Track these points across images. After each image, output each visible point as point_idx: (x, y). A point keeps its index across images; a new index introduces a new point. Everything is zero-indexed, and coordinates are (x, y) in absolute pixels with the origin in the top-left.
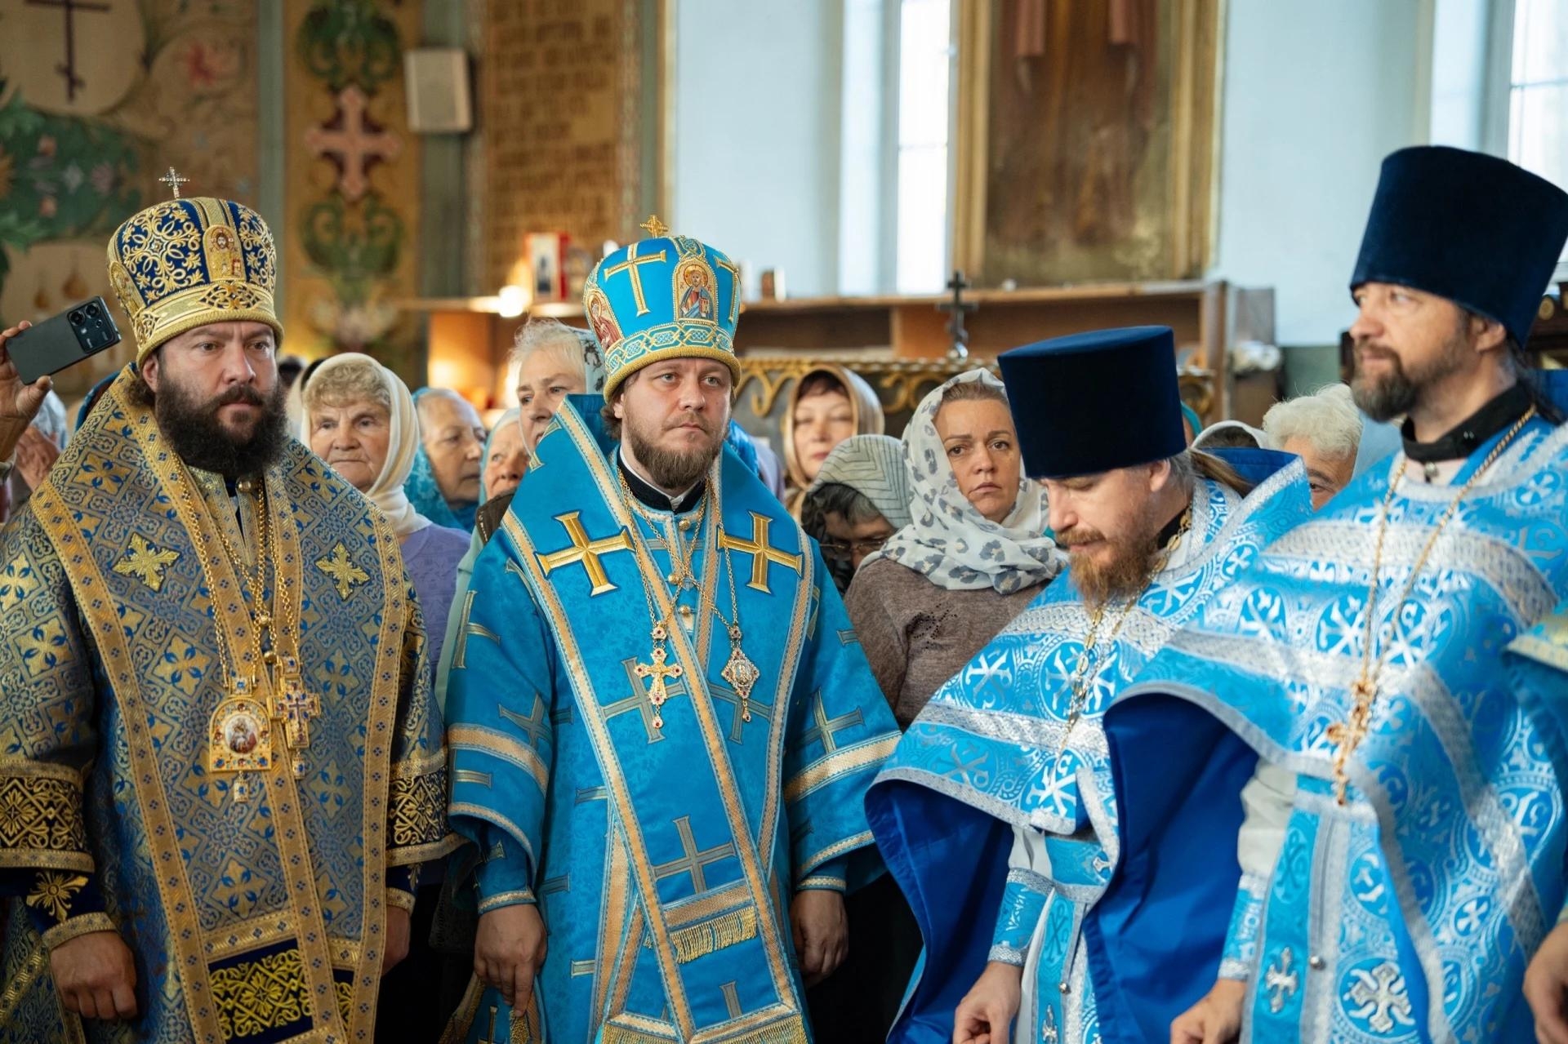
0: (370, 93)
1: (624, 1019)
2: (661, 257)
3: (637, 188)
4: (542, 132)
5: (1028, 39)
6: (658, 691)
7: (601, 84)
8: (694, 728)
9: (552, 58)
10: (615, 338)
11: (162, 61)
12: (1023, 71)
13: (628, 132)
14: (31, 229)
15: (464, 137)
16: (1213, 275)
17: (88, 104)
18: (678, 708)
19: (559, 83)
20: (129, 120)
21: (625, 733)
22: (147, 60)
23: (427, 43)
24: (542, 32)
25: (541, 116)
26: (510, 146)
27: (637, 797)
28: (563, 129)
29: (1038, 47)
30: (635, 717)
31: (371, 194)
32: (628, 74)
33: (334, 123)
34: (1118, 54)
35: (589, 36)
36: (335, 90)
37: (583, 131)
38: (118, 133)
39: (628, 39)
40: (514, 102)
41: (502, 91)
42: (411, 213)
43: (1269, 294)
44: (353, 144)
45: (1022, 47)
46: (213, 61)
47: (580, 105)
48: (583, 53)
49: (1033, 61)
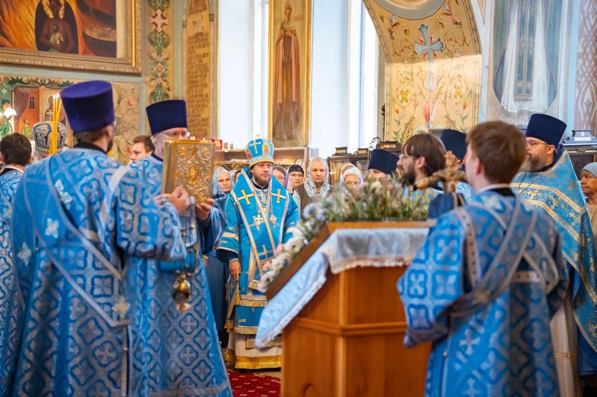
1: (254, 281)
2: (260, 143)
3: (213, 127)
4: (196, 116)
5: (279, 101)
6: (259, 223)
7: (206, 106)
8: (266, 229)
9: (198, 101)
10: (251, 158)
11: (122, 103)
12: (278, 106)
13: (211, 116)
18: (263, 225)
19: (199, 106)
21: (253, 230)
22: (119, 103)
24: (196, 96)
25: (196, 113)
27: (255, 241)
28: (200, 115)
29: (281, 102)
30: (255, 227)
32: (211, 104)
35: (204, 97)
37: (203, 116)
39: (211, 98)
40: (191, 109)
41: (189, 108)
45: (278, 103)
46: (131, 102)
47: (203, 111)
48: (203, 100)
49: (280, 104)
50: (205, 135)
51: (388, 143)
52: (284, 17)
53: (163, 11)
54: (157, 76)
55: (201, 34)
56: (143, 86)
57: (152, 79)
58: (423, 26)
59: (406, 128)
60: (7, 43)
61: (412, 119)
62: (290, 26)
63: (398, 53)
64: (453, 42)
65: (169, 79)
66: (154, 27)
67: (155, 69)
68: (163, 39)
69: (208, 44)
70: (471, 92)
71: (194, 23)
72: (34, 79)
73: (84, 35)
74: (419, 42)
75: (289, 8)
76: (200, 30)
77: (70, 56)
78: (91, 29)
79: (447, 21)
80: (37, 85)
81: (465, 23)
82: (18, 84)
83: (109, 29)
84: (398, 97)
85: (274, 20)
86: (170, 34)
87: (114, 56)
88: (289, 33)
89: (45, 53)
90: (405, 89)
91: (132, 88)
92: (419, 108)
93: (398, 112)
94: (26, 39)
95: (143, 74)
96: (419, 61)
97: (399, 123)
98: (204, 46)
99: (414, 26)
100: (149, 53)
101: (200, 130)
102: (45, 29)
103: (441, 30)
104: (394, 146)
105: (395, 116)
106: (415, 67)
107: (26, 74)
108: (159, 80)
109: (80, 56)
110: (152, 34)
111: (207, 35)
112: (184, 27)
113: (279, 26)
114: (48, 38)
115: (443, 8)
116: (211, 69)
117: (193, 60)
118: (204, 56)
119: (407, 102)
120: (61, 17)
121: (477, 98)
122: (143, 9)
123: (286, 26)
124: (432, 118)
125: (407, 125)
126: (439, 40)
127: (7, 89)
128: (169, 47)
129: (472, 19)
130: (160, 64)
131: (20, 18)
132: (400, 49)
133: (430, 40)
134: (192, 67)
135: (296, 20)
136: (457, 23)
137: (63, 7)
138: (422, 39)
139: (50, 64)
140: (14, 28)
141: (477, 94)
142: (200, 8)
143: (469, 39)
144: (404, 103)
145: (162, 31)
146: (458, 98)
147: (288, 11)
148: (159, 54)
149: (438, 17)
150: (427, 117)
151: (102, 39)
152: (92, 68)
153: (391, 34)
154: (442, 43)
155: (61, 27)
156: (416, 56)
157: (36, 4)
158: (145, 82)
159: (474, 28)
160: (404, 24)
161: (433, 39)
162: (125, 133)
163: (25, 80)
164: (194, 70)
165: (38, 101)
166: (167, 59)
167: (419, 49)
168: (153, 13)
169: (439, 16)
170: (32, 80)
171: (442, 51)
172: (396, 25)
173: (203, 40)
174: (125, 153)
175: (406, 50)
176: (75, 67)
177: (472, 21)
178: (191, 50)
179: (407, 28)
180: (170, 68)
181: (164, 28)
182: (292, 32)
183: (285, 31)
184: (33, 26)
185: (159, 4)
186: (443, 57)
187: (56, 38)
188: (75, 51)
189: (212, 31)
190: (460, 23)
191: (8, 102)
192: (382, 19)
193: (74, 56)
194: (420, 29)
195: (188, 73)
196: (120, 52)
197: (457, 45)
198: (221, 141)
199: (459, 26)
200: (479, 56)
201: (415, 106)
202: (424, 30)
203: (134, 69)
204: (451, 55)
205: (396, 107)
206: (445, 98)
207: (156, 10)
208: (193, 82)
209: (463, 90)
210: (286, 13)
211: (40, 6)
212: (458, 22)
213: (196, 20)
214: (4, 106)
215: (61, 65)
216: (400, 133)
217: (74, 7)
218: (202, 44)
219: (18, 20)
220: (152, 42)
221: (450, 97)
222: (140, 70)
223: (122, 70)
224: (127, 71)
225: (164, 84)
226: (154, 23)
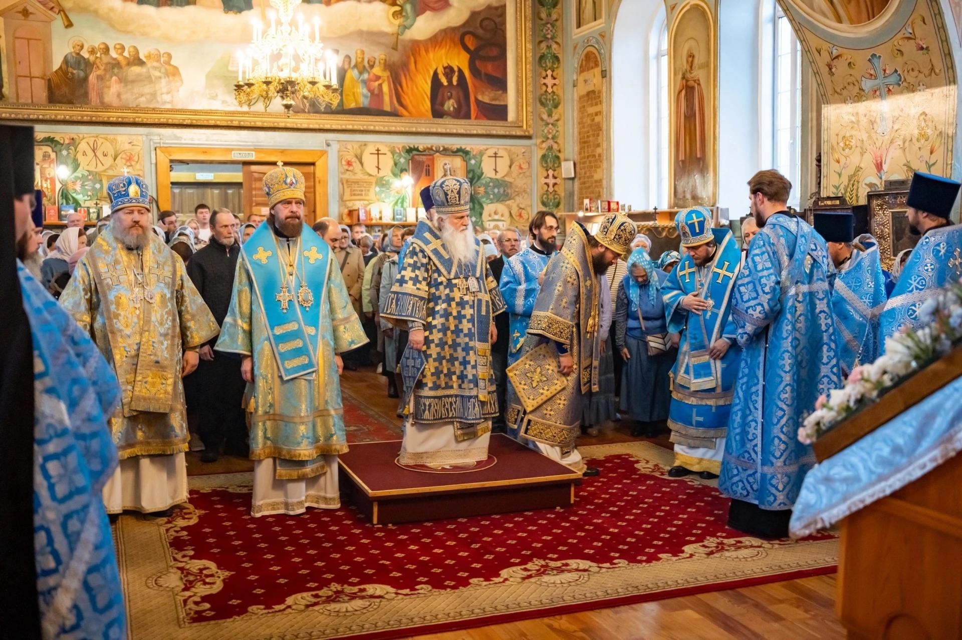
0: (554, 170)
3: (607, 188)
4: (588, 177)
5: (682, 157)
7: (599, 167)
9: (590, 162)
11: (513, 167)
12: (681, 163)
13: (605, 177)
14: (488, 201)
15: (573, 179)
16: (717, 205)
17: (499, 176)
19: (591, 167)
20: (507, 179)
22: (510, 167)
23: (566, 160)
24: (588, 157)
25: (588, 174)
26: (582, 180)
28: (592, 176)
29: (683, 159)
31: (554, 191)
32: (605, 164)
33: (547, 177)
34: (699, 159)
35: (597, 157)
36: (547, 170)
37: (596, 177)
38: (505, 181)
39: (605, 157)
40: (583, 171)
41: (581, 169)
42: (562, 194)
43: (728, 209)
44: (551, 181)
45: (680, 159)
46: (523, 166)
47: (595, 171)
48: (596, 161)
49: (682, 161)
50: (599, 196)
51: (829, 198)
52: (686, 66)
53: (553, 71)
54: (548, 138)
55: (593, 92)
56: (534, 148)
57: (543, 142)
58: (874, 55)
59: (850, 181)
60: (404, 112)
61: (858, 169)
62: (692, 75)
63: (838, 91)
64: (916, 73)
65: (560, 141)
66: (544, 88)
67: (546, 131)
68: (554, 100)
69: (601, 102)
70: (941, 133)
71: (586, 81)
72: (429, 146)
73: (476, 100)
74: (868, 76)
75: (691, 56)
76: (592, 88)
77: (463, 122)
78: (483, 93)
79: (909, 47)
80: (432, 152)
81: (935, 46)
82: (415, 152)
83: (500, 92)
84: (838, 143)
85: (674, 70)
86: (561, 94)
87: (506, 120)
88: (691, 83)
89: (440, 121)
90: (848, 135)
91: (523, 150)
92: (866, 156)
93: (838, 162)
94: (422, 108)
95: (534, 137)
96: (867, 99)
97: (840, 175)
98: (596, 104)
99: (861, 59)
100: (539, 115)
101: (593, 192)
102: (440, 97)
103: (899, 59)
104: (838, 202)
105: (834, 166)
106: (863, 107)
107: (422, 142)
108: (550, 142)
109: (472, 121)
110: (542, 95)
111: (600, 92)
112: (574, 86)
113: (680, 76)
114: (442, 105)
115: (903, 31)
116: (604, 127)
117: (584, 120)
118: (596, 114)
119: (850, 149)
120: (455, 83)
121: (950, 140)
122: (534, 71)
123: (688, 76)
124: (885, 167)
125: (850, 178)
126: (896, 71)
127: (405, 158)
128: (560, 107)
129: (945, 41)
130: (550, 126)
131: (417, 88)
132: (842, 87)
133: (882, 72)
134: (584, 127)
135: (699, 68)
136: (922, 48)
137: (456, 74)
138: (872, 72)
139: (444, 131)
140: (411, 98)
141: (950, 134)
142: (592, 64)
143: (939, 65)
144: (847, 150)
145: (553, 92)
146: (923, 141)
147: (690, 59)
148: (550, 115)
149: (896, 43)
150: (879, 166)
151: (493, 103)
152: (484, 132)
153: (830, 69)
154: (899, 75)
155: (454, 93)
156: (862, 93)
157: (432, 73)
158: (536, 145)
159: (947, 52)
160: (848, 55)
161: (887, 72)
162: (517, 198)
163: (421, 148)
164: (586, 130)
165: (433, 169)
166: (558, 120)
167: (867, 84)
168: (544, 74)
169: (898, 41)
170: (428, 148)
171: (899, 85)
172: (837, 57)
173: (595, 98)
174: (517, 218)
175: (851, 87)
176: (468, 132)
177: (945, 43)
178: (582, 109)
179: (852, 61)
180: (560, 129)
181: (555, 88)
182: (695, 81)
183: (687, 81)
184: (429, 94)
185: (549, 65)
186: (901, 93)
187: (450, 105)
188: (467, 116)
189: (604, 88)
190: (927, 48)
191: (406, 170)
192: (819, 52)
193: (467, 121)
194: (869, 60)
195: (580, 133)
196: (511, 115)
197: (921, 76)
198: (618, 203)
199: (925, 51)
200: (953, 87)
201: (862, 154)
202: (875, 60)
203: (525, 131)
204: (912, 88)
205: (836, 156)
206: (904, 143)
207: (546, 71)
208: (585, 142)
209: (929, 132)
210: (687, 61)
211: (436, 74)
212: (925, 46)
213: (587, 78)
214: (402, 175)
215: (455, 131)
216: (842, 187)
217: (467, 73)
218: (594, 102)
219: (415, 89)
220: (542, 104)
221: (911, 140)
222: (531, 132)
223: (514, 133)
224: (518, 133)
225: (555, 146)
226: (545, 84)
